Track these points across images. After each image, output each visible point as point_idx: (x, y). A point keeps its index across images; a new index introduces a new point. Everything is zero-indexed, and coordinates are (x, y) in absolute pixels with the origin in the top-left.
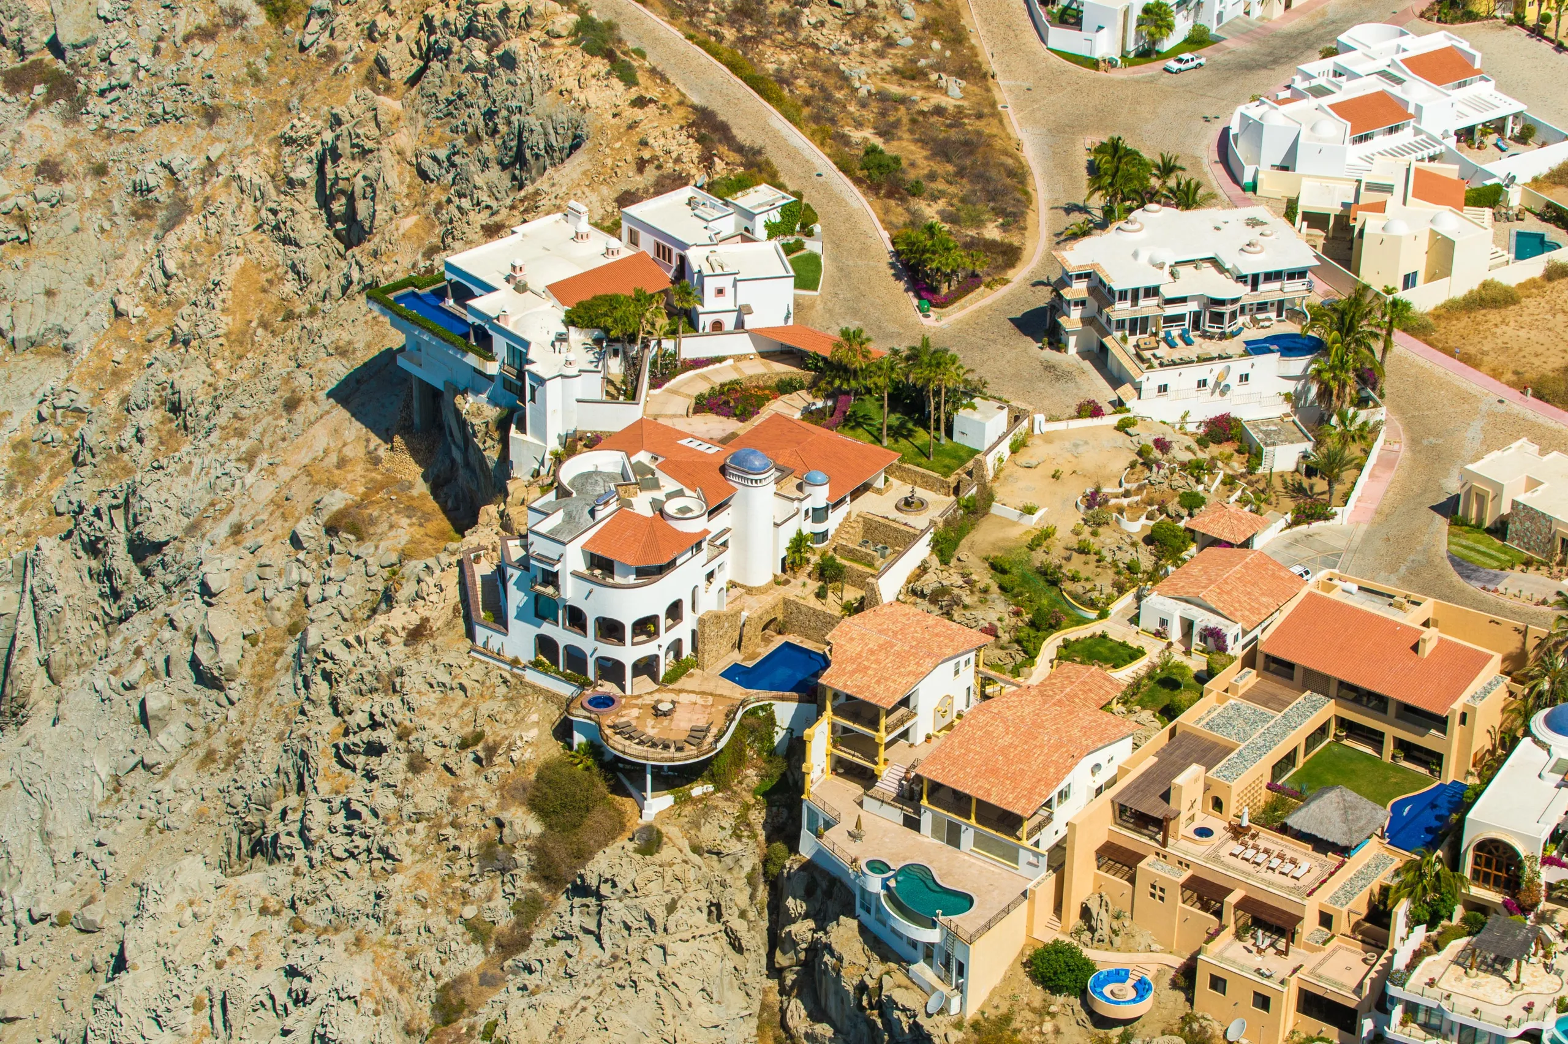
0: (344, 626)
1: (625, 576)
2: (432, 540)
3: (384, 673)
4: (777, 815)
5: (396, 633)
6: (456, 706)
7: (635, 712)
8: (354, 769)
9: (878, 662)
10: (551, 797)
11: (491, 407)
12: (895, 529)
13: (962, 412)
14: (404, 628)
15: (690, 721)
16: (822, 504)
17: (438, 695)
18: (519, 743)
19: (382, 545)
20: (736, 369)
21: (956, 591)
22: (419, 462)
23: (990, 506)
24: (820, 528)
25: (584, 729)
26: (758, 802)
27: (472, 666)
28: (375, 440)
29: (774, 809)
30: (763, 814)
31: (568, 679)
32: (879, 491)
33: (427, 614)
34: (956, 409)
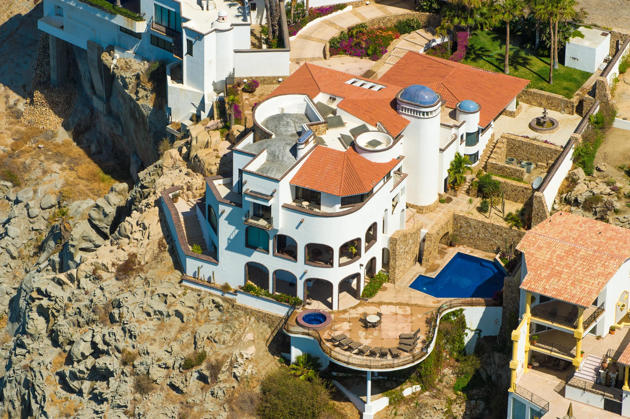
0: (13, 263)
1: (332, 205)
2: (84, 182)
3: (100, 305)
4: (475, 407)
5: (107, 269)
6: (173, 332)
7: (346, 326)
8: (80, 393)
9: (568, 266)
10: (280, 407)
11: (138, 61)
12: (538, 147)
13: (573, 41)
14: (113, 265)
15: (396, 330)
16: (474, 129)
17: (155, 322)
18: (240, 360)
19: (41, 189)
20: (356, 14)
21: (605, 198)
22: (58, 113)
23: (613, 120)
24: (472, 150)
25: (300, 344)
26: (459, 397)
27: (184, 294)
28: (14, 97)
29: (473, 402)
30: (463, 407)
31: (278, 301)
32: (512, 114)
33: (134, 250)
34: (566, 38)
